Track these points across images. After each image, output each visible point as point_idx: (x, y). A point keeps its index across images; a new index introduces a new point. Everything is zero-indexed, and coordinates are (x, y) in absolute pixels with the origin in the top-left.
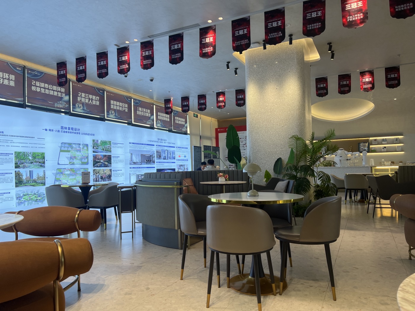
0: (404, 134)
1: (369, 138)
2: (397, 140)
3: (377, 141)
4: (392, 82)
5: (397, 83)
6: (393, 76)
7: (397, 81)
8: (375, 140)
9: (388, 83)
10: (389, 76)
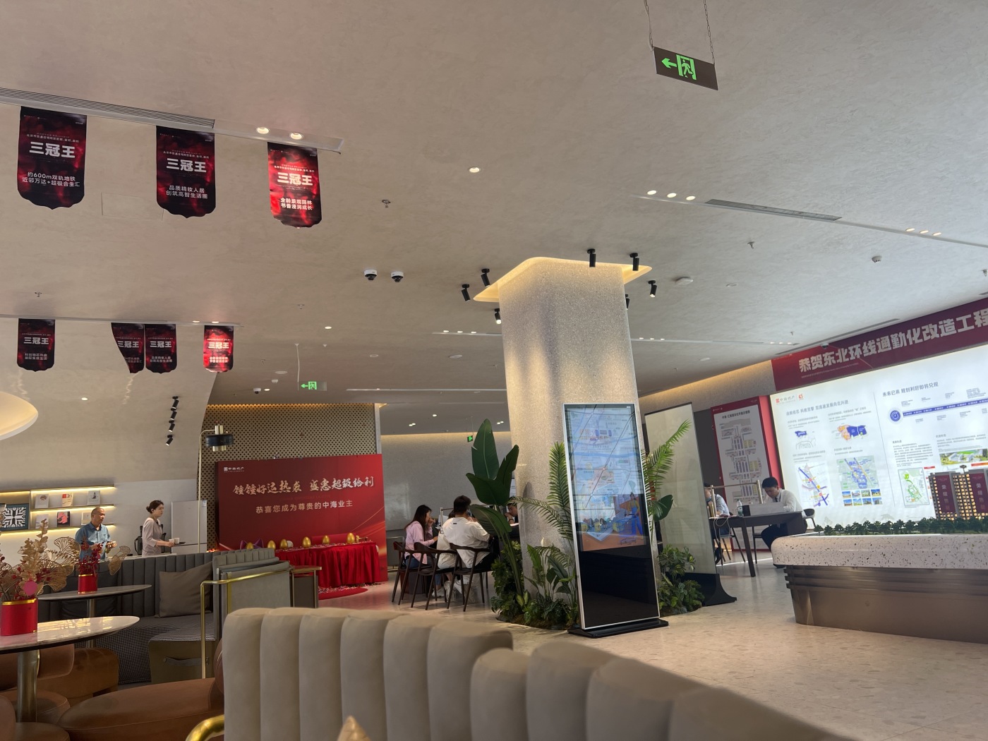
0: (115, 484)
1: (28, 492)
2: (95, 497)
3: (47, 499)
4: (34, 355)
5: (46, 359)
6: (36, 341)
7: (46, 355)
8: (44, 497)
9: (24, 356)
10: (27, 340)
